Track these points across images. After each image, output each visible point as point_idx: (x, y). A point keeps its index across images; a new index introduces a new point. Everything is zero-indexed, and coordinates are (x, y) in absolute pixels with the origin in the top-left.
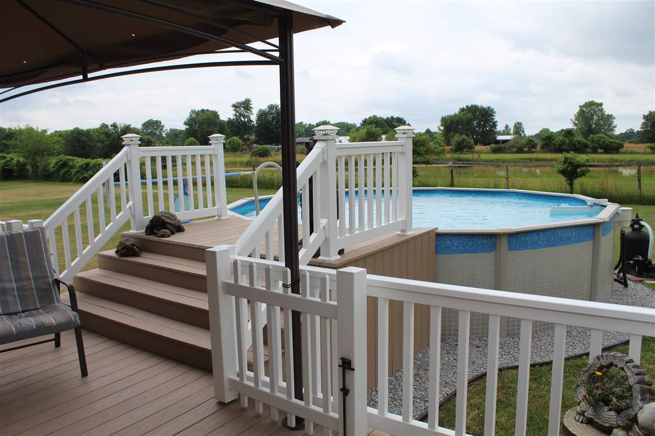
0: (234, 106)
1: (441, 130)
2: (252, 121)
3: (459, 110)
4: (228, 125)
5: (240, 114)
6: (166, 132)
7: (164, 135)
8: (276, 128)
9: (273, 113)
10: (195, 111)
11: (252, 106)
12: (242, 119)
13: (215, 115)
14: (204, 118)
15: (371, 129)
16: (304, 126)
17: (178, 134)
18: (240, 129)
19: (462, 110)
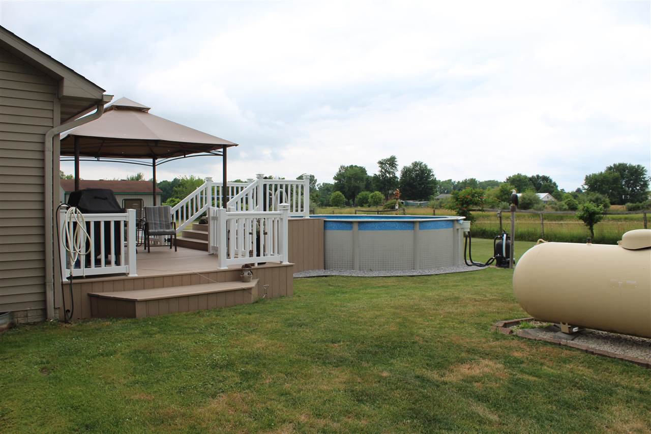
0: (380, 163)
1: (585, 189)
2: (396, 177)
3: (605, 169)
4: (374, 180)
5: (386, 171)
6: (319, 186)
7: (317, 189)
8: (419, 184)
9: (417, 171)
10: (344, 167)
11: (397, 163)
12: (388, 175)
13: (363, 170)
14: (352, 173)
15: (505, 187)
16: (453, 184)
17: (329, 188)
18: (385, 184)
19: (610, 168)
